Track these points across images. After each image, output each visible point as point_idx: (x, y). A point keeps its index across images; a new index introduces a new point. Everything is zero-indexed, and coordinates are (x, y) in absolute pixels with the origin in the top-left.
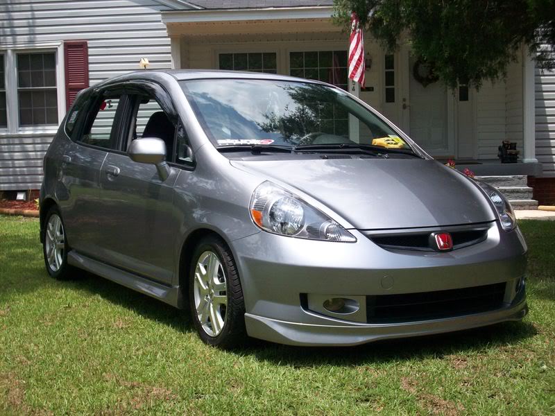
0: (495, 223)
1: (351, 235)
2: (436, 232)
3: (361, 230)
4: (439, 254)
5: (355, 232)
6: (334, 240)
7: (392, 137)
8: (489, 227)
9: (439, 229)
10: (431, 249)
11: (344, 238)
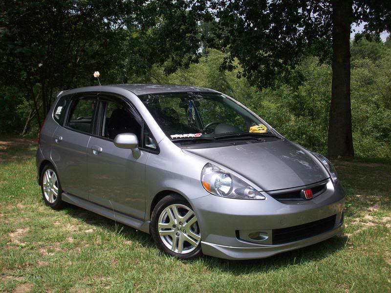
0: (330, 179)
1: (262, 195)
2: (304, 189)
3: (266, 192)
4: (306, 202)
5: (263, 193)
6: (252, 199)
7: (260, 125)
8: (327, 182)
9: (305, 187)
10: (302, 199)
11: (258, 197)
